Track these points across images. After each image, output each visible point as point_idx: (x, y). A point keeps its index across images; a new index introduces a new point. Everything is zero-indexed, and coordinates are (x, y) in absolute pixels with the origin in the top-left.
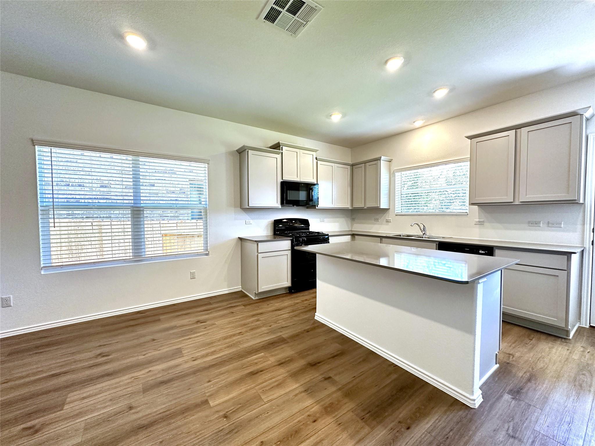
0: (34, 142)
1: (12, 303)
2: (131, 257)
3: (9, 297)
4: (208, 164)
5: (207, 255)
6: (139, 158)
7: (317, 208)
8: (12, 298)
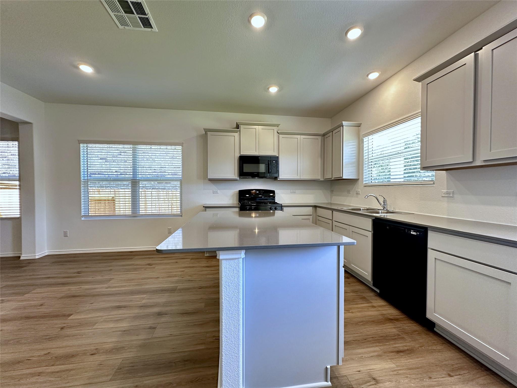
0: (80, 142)
1: (68, 235)
2: (131, 214)
3: (67, 231)
4: (182, 146)
5: (181, 216)
6: (136, 146)
7: (278, 179)
8: (68, 232)
